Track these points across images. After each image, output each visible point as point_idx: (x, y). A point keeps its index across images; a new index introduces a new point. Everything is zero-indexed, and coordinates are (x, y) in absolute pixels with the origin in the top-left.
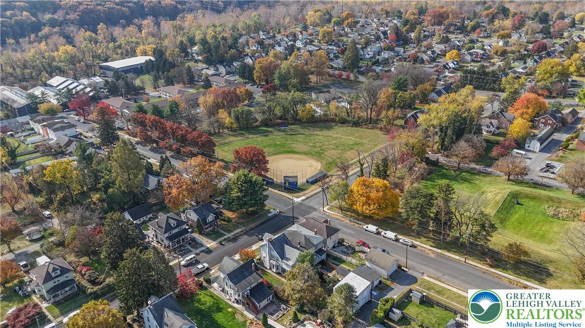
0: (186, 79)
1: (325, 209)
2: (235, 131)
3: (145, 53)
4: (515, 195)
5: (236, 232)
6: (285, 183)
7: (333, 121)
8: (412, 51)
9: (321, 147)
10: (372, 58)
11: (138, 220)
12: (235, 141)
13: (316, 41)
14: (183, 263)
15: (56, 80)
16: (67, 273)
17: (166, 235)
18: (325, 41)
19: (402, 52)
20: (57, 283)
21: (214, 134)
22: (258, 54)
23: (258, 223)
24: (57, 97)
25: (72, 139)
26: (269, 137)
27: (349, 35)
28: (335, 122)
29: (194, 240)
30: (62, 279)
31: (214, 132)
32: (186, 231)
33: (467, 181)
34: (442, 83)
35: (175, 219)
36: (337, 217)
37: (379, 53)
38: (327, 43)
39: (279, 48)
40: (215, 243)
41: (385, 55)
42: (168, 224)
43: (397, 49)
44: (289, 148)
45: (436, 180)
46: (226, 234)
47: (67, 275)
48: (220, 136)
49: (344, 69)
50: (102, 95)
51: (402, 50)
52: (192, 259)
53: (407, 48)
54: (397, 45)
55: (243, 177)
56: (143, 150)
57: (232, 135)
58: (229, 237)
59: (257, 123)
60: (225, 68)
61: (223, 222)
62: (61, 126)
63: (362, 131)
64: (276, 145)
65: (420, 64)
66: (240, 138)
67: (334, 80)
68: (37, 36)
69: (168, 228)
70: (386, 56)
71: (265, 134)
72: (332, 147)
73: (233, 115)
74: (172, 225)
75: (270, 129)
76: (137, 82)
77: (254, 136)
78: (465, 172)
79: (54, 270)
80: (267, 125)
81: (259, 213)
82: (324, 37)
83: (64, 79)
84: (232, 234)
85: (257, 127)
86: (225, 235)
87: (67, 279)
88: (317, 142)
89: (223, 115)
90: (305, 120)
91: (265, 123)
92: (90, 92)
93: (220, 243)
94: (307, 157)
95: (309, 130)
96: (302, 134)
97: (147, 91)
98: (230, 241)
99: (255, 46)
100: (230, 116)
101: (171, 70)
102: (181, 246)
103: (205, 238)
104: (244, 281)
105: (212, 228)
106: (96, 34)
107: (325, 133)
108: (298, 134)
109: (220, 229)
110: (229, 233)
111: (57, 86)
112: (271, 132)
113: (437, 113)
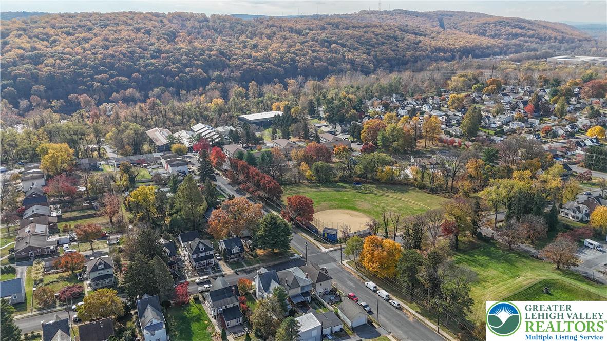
0: (302, 133)
1: (344, 262)
2: (313, 183)
3: (278, 109)
4: (549, 283)
5: (254, 266)
6: (324, 233)
7: (412, 185)
8: (550, 122)
9: (384, 208)
10: (498, 127)
11: (186, 243)
12: (308, 192)
13: (446, 106)
14: (197, 281)
15: (198, 127)
16: (109, 268)
17: (194, 256)
18: (454, 107)
19: (537, 124)
20: (100, 275)
21: (294, 184)
22: (377, 115)
23: (278, 262)
24: (189, 140)
25: (180, 174)
26: (340, 192)
27: (485, 103)
28: (415, 186)
29: (217, 265)
30: (105, 272)
31: (294, 182)
32: (212, 257)
33: (508, 262)
34: (565, 160)
35: (204, 245)
36: (350, 271)
37: (507, 124)
38: (456, 108)
39: (402, 111)
40: (232, 271)
41: (514, 125)
42: (198, 247)
43: (531, 120)
44: (353, 204)
45: (475, 256)
46: (246, 266)
47: (108, 270)
48: (298, 186)
49: (461, 136)
50: (225, 141)
51: (537, 122)
52: (205, 279)
53: (545, 120)
54: (535, 116)
55: (269, 218)
56: (231, 190)
57: (308, 187)
58: (246, 269)
59: (337, 179)
60: (341, 127)
61: (250, 257)
62: (178, 163)
63: (437, 199)
64: (342, 200)
65: (552, 138)
66: (314, 190)
67: (445, 147)
68: (204, 89)
69: (197, 251)
70: (515, 127)
71: (338, 189)
72: (394, 209)
73: (313, 169)
74: (201, 249)
75: (345, 185)
76: (258, 134)
77: (327, 189)
78: (514, 253)
79: (100, 264)
80: (345, 181)
81: (284, 255)
82: (454, 102)
83: (203, 126)
84: (251, 267)
85: (336, 182)
86: (244, 266)
87: (108, 273)
88: (383, 203)
89: (304, 167)
90: (383, 181)
91: (344, 180)
92: (217, 138)
93: (236, 272)
94: (363, 215)
95: (382, 190)
96: (374, 193)
97: (265, 142)
98: (245, 272)
99: (379, 107)
100: (310, 169)
101: (292, 125)
102: (205, 268)
103: (226, 266)
104: (222, 300)
105: (237, 259)
106: (248, 90)
107: (398, 195)
108: (370, 193)
109: (244, 262)
110: (248, 266)
111: (196, 132)
112: (345, 188)
113: (498, 188)
